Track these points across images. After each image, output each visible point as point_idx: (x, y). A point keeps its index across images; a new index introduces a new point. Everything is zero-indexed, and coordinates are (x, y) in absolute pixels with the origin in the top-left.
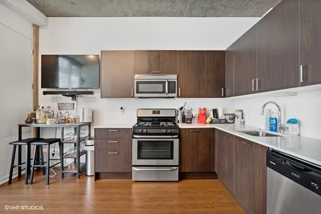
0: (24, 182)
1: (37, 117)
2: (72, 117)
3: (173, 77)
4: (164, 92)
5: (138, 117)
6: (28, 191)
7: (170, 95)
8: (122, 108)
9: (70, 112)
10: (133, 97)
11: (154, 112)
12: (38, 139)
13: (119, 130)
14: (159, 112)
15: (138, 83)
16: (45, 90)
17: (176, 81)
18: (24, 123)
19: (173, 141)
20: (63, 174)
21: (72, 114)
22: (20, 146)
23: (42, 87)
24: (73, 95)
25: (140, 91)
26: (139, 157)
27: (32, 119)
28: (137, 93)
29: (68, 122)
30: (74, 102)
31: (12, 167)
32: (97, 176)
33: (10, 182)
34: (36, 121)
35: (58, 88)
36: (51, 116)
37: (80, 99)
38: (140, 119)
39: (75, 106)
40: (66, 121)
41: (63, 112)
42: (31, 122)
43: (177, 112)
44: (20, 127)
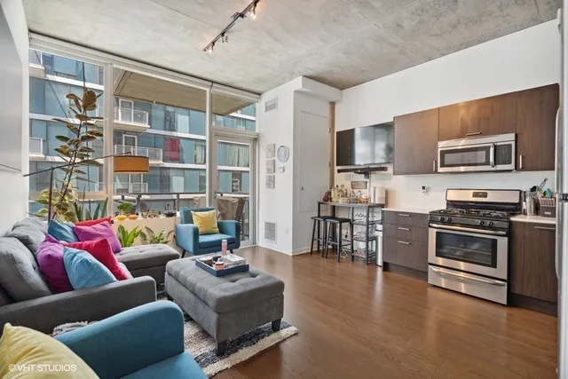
0: (321, 255)
1: (332, 195)
2: (364, 197)
3: (508, 138)
4: (487, 163)
5: (448, 201)
6: (324, 262)
7: (499, 167)
8: (424, 188)
9: (363, 191)
10: (436, 172)
11: (475, 195)
12: (333, 217)
13: (411, 215)
14: (485, 195)
15: (443, 153)
16: (340, 168)
17: (513, 143)
18: (322, 201)
19: (496, 240)
20: (353, 257)
21: (365, 194)
22: (319, 222)
23: (337, 165)
24: (366, 172)
25: (446, 163)
26: (438, 254)
27: (328, 198)
28: (441, 166)
29: (361, 202)
30: (368, 180)
31: (313, 240)
32: (386, 267)
33: (312, 253)
34: (331, 199)
35: (354, 165)
36: (345, 195)
37: (373, 176)
38: (451, 203)
39: (368, 185)
40: (357, 201)
41: (355, 191)
42: (327, 201)
43: (523, 195)
44: (319, 204)
